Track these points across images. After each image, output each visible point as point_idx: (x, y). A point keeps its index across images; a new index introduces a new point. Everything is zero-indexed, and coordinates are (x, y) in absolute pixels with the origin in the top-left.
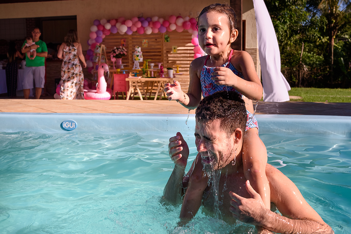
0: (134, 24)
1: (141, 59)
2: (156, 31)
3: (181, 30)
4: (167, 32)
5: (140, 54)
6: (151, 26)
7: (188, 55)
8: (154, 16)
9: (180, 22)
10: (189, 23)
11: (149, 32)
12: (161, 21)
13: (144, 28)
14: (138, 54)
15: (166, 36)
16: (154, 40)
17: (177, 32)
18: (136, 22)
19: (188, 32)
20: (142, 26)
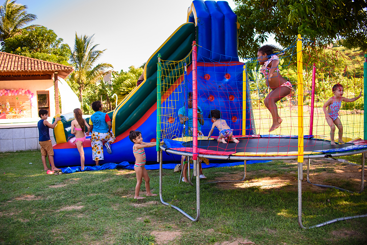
0: (3, 92)
1: (9, 107)
2: (13, 94)
3: (24, 95)
4: (18, 95)
5: (9, 105)
6: (11, 92)
7: (26, 105)
8: (12, 89)
9: (24, 91)
10: (27, 92)
11: (10, 95)
12: (15, 90)
13: (8, 93)
14: (8, 105)
15: (17, 97)
16: (12, 99)
17: (22, 95)
18: (4, 91)
19: (27, 95)
20: (7, 92)
